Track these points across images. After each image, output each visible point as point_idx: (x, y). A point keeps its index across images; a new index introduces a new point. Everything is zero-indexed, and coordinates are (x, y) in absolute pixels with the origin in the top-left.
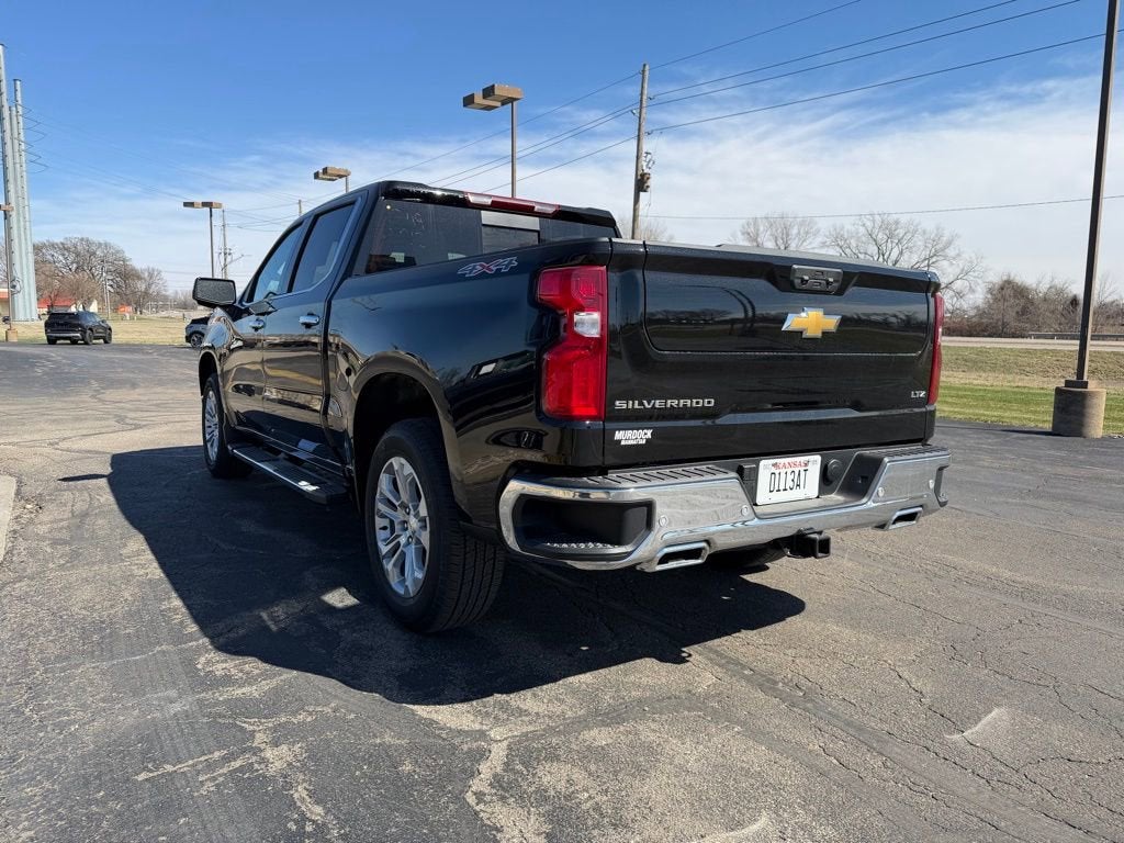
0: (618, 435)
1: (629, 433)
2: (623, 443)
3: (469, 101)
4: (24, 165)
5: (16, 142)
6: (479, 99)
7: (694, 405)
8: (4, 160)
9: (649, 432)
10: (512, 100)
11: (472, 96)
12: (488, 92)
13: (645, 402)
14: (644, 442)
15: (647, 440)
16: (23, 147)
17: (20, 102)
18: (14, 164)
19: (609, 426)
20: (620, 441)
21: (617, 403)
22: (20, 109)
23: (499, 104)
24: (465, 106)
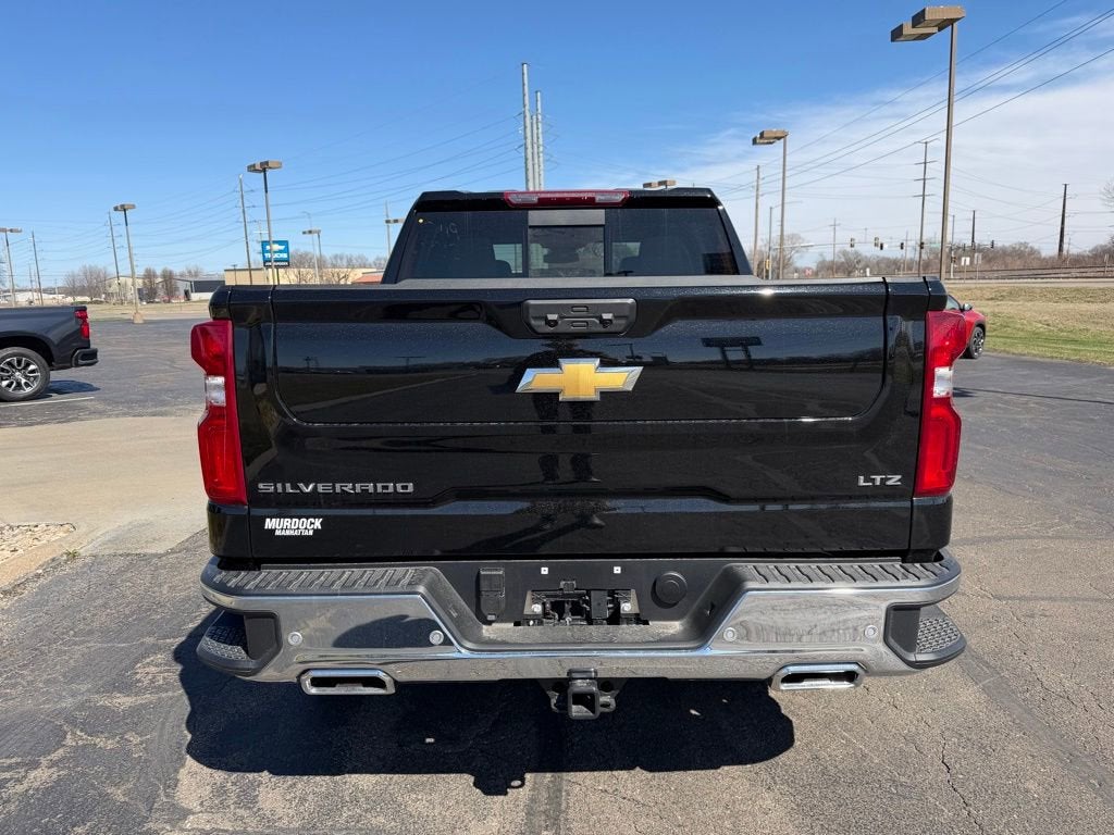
0: (270, 524)
1: (286, 522)
2: (278, 533)
3: (897, 34)
4: (542, 165)
5: (535, 146)
6: (908, 30)
7: (379, 490)
8: (526, 163)
9: (318, 524)
10: (951, 22)
11: (901, 26)
12: (918, 19)
13: (301, 485)
14: (311, 533)
15: (315, 531)
16: (541, 149)
17: (540, 111)
18: (533, 165)
19: (256, 512)
20: (273, 531)
21: (261, 486)
22: (540, 117)
23: (935, 30)
24: (893, 40)
